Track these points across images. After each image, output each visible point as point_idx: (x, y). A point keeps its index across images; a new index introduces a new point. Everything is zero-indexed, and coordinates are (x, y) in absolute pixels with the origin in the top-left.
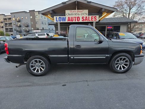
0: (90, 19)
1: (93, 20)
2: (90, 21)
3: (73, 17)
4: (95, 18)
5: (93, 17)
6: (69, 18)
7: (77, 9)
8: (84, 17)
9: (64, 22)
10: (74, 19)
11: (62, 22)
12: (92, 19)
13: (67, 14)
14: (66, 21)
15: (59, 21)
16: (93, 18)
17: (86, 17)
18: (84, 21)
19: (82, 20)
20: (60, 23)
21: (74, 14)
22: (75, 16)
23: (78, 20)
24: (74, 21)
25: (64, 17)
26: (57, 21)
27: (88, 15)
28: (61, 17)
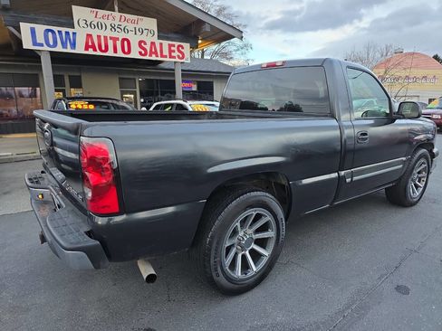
0: (166, 52)
1: (174, 57)
2: (166, 57)
3: (105, 38)
4: (179, 51)
5: (174, 46)
6: (89, 36)
7: (116, 8)
8: (145, 44)
9: (69, 50)
10: (110, 43)
11: (59, 49)
12: (171, 51)
13: (82, 23)
14: (80, 49)
15: (48, 45)
16: (175, 49)
17: (153, 44)
18: (145, 54)
19: (140, 53)
20: (51, 52)
21: (109, 27)
22: (114, 34)
23: (126, 50)
24: (110, 53)
25: (67, 33)
26: (35, 43)
27: (159, 38)
28: (56, 29)
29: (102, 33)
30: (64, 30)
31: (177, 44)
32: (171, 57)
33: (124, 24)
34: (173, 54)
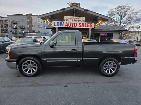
0: (86, 25)
2: (86, 27)
3: (70, 23)
4: (91, 25)
5: (89, 24)
6: (67, 23)
7: (74, 15)
8: (81, 24)
9: (62, 27)
10: (72, 24)
11: (60, 26)
12: (88, 25)
13: (65, 20)
14: (64, 26)
15: (58, 26)
16: (90, 24)
17: (83, 24)
18: (80, 27)
20: (58, 27)
21: (72, 20)
22: (73, 22)
23: (75, 26)
24: (71, 27)
25: (62, 23)
26: (55, 25)
27: (85, 22)
28: (59, 22)
29: (70, 22)
30: (61, 22)
31: (90, 23)
32: (88, 27)
33: (75, 19)
34: (89, 26)
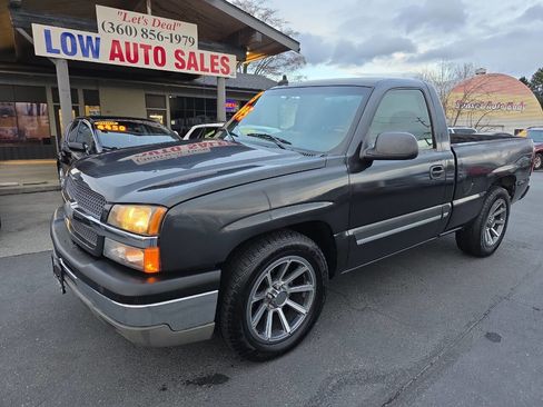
0: (207, 65)
1: (217, 71)
3: (135, 45)
4: (224, 64)
5: (217, 57)
6: (116, 43)
7: (149, 10)
8: (183, 54)
9: (91, 59)
10: (141, 52)
11: (79, 57)
12: (213, 64)
13: (108, 27)
14: (104, 59)
15: (66, 52)
16: (219, 61)
17: (192, 54)
18: (182, 67)
19: (177, 65)
20: (69, 61)
21: (140, 33)
22: (147, 42)
23: (160, 61)
24: (141, 64)
25: (89, 38)
26: (49, 49)
27: (200, 47)
28: (75, 33)
29: (132, 40)
30: (85, 34)
31: (221, 55)
32: (213, 71)
33: (157, 30)
34: (216, 68)
